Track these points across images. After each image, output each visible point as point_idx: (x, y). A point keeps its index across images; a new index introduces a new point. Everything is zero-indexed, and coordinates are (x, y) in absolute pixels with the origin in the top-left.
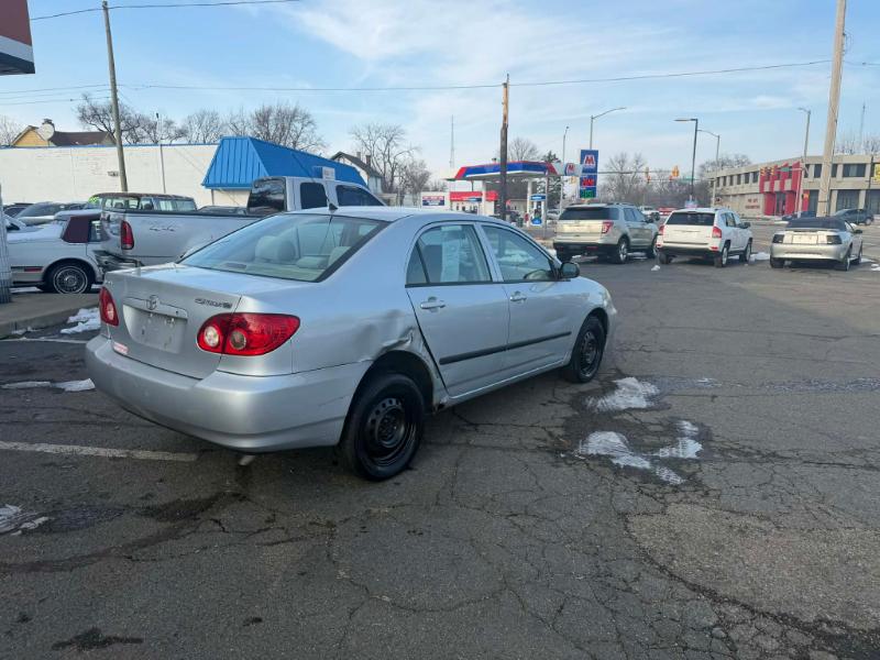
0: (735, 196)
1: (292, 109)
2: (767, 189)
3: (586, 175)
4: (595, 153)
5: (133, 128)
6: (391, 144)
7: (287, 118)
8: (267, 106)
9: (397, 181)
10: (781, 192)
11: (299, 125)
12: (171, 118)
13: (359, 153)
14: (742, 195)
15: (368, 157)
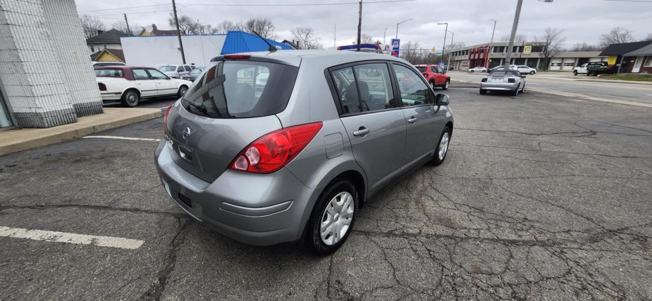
0: (457, 61)
1: (263, 20)
2: (472, 58)
3: (394, 50)
4: (399, 41)
5: (194, 29)
6: (308, 36)
7: (262, 24)
8: (252, 20)
10: (479, 59)
11: (267, 28)
12: (210, 24)
13: (293, 41)
14: (460, 61)
15: (298, 42)
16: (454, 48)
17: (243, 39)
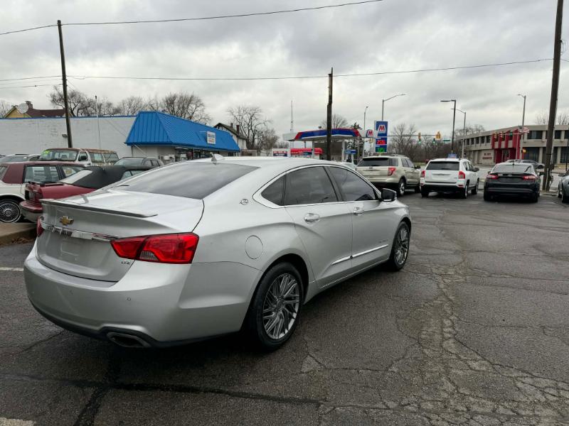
0: (475, 151)
1: (189, 97)
2: (497, 146)
3: (380, 137)
4: (386, 123)
5: (86, 107)
6: (253, 118)
7: (187, 101)
8: (173, 95)
9: (256, 141)
10: (507, 148)
11: (194, 106)
12: (110, 101)
13: (232, 124)
14: (480, 151)
15: (238, 126)
16: (468, 134)
17: (160, 122)
